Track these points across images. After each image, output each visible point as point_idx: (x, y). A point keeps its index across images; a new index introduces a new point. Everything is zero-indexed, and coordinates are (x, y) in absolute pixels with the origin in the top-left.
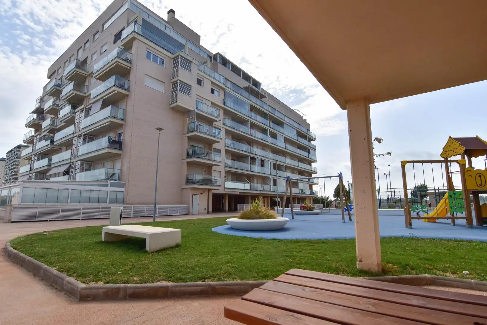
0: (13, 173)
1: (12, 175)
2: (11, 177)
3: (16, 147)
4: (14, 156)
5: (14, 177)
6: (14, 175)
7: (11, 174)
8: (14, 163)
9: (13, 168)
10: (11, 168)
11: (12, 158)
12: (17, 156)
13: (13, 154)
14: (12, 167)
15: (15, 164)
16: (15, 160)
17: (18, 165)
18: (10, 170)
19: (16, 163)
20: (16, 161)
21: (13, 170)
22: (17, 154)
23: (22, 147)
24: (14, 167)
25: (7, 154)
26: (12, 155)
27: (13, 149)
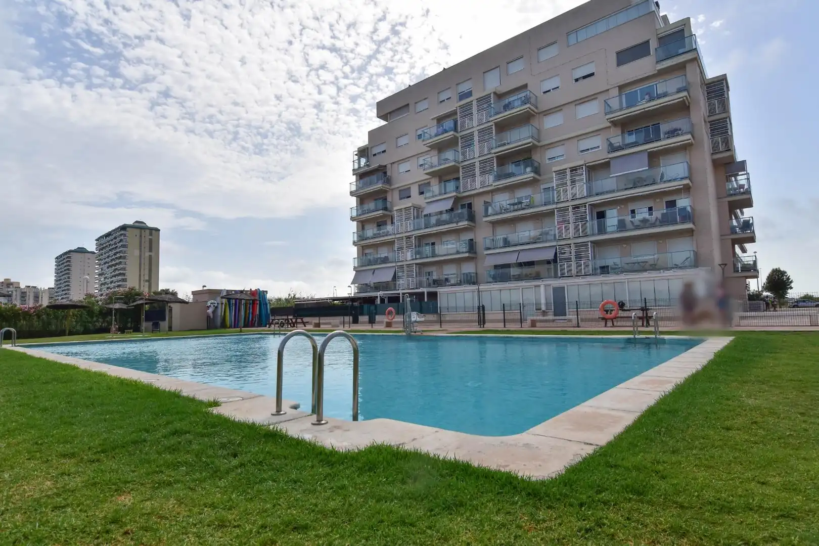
0: (117, 272)
1: (115, 276)
2: (114, 279)
3: (118, 228)
4: (115, 244)
5: (120, 278)
6: (120, 274)
7: (113, 273)
8: (118, 255)
9: (117, 264)
10: (110, 264)
11: (111, 247)
12: (121, 243)
13: (112, 240)
14: (113, 263)
15: (120, 257)
16: (118, 250)
17: (124, 258)
18: (111, 266)
19: (122, 255)
20: (121, 251)
21: (117, 267)
22: (121, 241)
23: (128, 229)
24: (118, 261)
25: (97, 240)
26: (111, 242)
27: (110, 232)
